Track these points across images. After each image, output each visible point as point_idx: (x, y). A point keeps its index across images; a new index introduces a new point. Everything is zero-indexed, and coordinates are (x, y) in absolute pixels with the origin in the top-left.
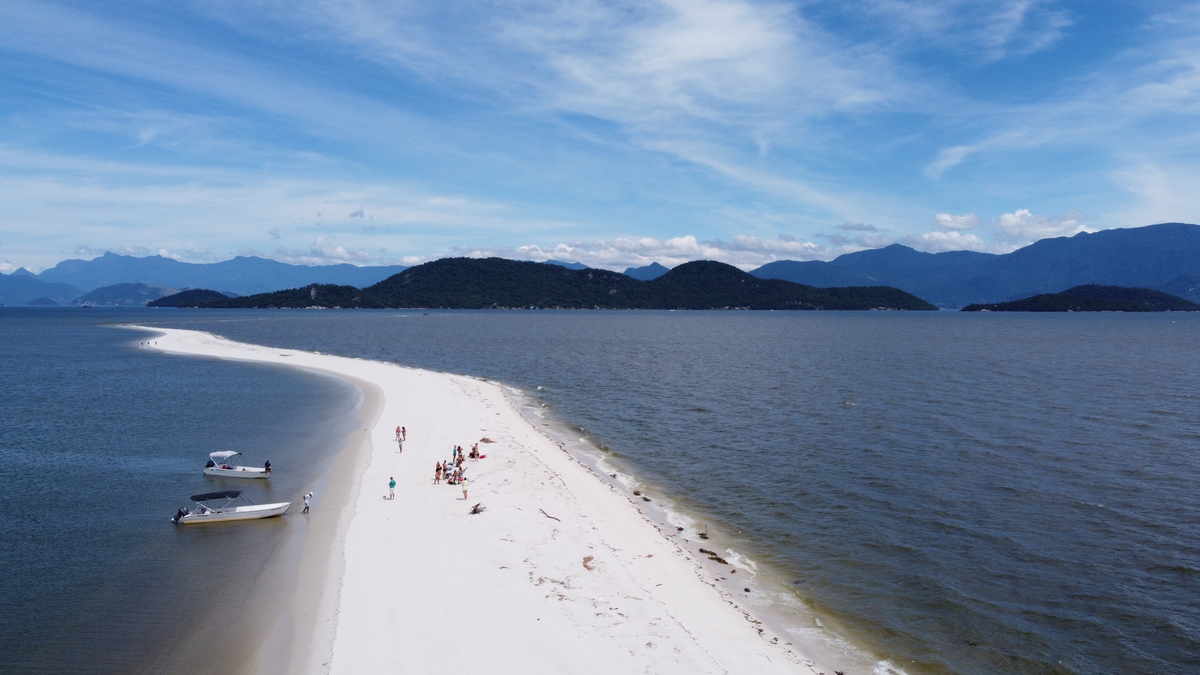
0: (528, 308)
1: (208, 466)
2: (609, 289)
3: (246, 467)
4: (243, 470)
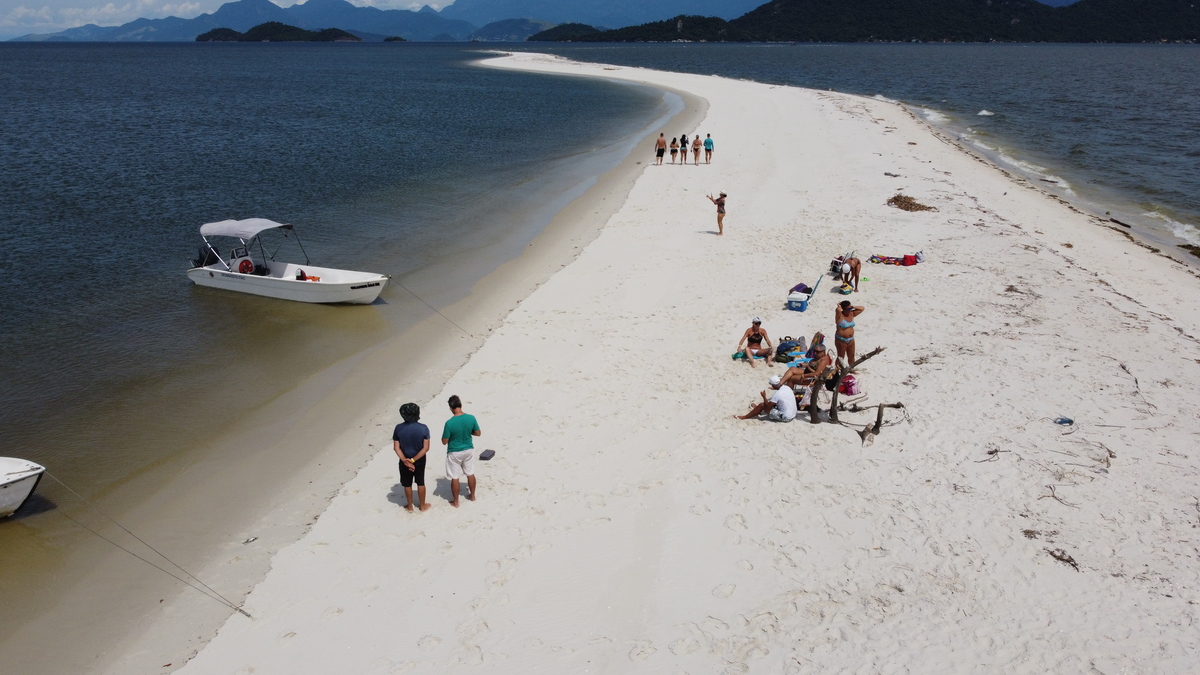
1: (200, 263)
2: (1011, 19)
3: (309, 270)
4: (302, 277)
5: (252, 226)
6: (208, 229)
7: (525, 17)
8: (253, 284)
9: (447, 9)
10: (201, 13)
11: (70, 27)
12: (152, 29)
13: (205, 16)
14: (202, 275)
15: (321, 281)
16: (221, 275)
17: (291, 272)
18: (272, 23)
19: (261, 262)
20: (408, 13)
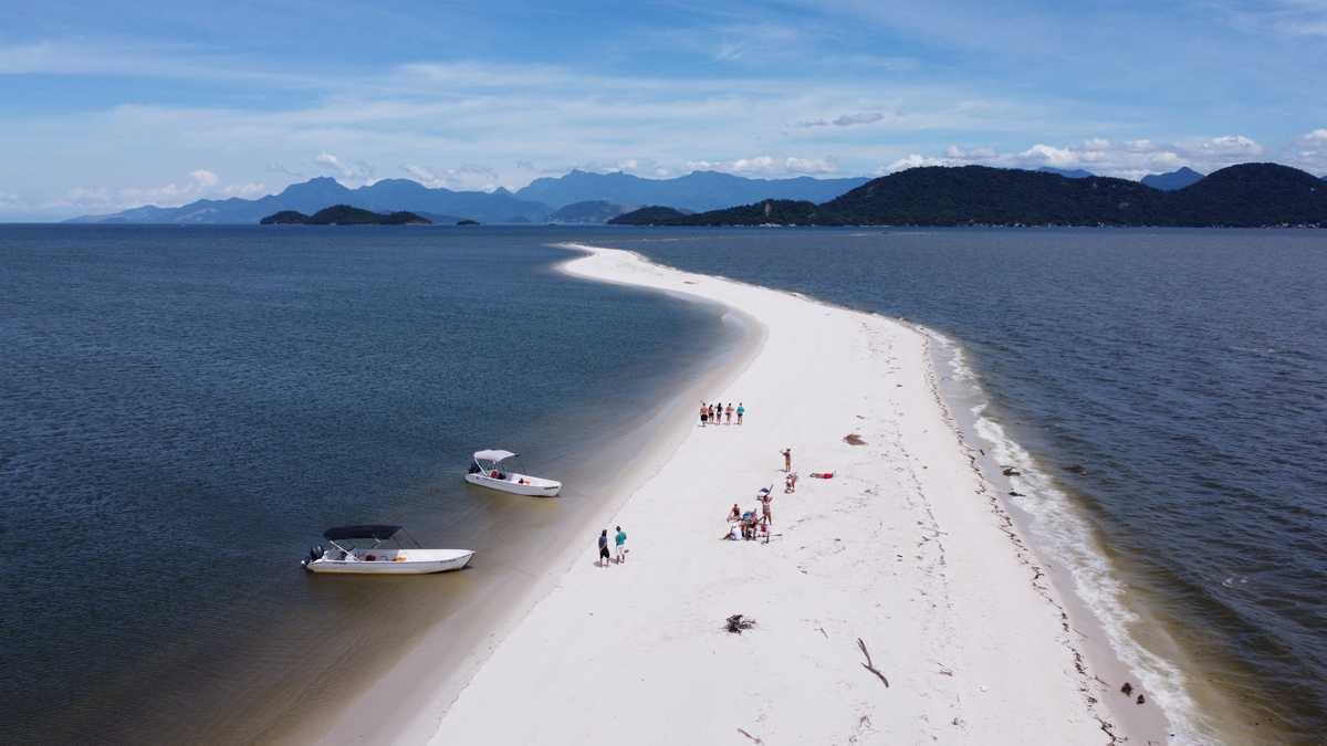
0: (1012, 225)
1: (471, 471)
2: (1119, 203)
3: (525, 478)
4: (521, 482)
5: (499, 455)
6: (478, 455)
7: (604, 199)
8: (497, 484)
9: (522, 191)
10: (265, 194)
11: (128, 208)
12: (214, 210)
13: (269, 197)
14: (472, 478)
15: (530, 485)
16: (482, 478)
17: (515, 479)
18: (341, 206)
19: (502, 472)
20: (481, 194)
